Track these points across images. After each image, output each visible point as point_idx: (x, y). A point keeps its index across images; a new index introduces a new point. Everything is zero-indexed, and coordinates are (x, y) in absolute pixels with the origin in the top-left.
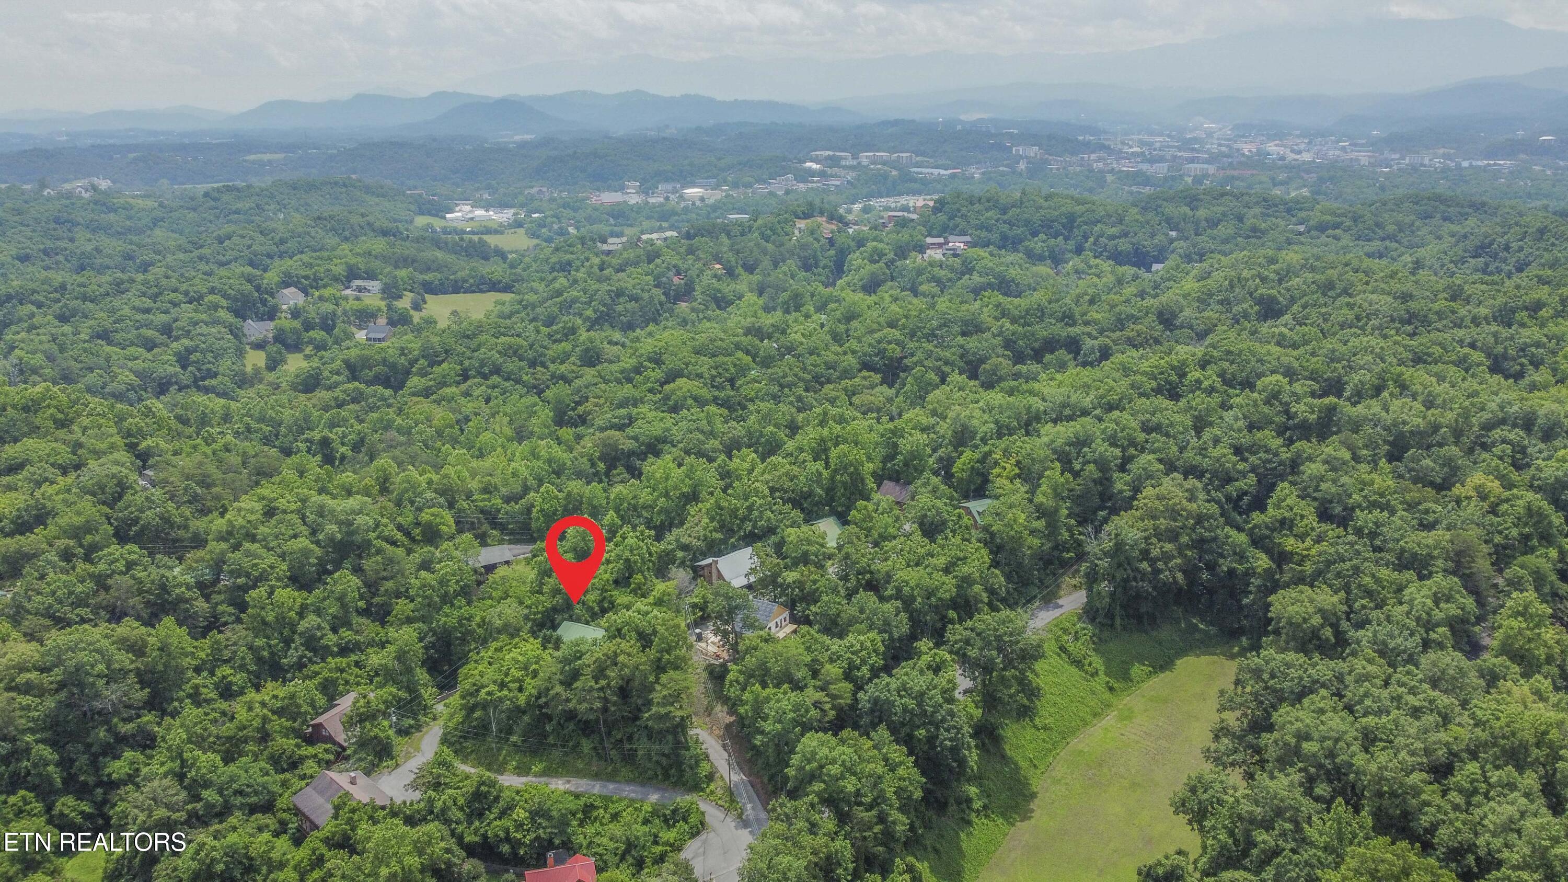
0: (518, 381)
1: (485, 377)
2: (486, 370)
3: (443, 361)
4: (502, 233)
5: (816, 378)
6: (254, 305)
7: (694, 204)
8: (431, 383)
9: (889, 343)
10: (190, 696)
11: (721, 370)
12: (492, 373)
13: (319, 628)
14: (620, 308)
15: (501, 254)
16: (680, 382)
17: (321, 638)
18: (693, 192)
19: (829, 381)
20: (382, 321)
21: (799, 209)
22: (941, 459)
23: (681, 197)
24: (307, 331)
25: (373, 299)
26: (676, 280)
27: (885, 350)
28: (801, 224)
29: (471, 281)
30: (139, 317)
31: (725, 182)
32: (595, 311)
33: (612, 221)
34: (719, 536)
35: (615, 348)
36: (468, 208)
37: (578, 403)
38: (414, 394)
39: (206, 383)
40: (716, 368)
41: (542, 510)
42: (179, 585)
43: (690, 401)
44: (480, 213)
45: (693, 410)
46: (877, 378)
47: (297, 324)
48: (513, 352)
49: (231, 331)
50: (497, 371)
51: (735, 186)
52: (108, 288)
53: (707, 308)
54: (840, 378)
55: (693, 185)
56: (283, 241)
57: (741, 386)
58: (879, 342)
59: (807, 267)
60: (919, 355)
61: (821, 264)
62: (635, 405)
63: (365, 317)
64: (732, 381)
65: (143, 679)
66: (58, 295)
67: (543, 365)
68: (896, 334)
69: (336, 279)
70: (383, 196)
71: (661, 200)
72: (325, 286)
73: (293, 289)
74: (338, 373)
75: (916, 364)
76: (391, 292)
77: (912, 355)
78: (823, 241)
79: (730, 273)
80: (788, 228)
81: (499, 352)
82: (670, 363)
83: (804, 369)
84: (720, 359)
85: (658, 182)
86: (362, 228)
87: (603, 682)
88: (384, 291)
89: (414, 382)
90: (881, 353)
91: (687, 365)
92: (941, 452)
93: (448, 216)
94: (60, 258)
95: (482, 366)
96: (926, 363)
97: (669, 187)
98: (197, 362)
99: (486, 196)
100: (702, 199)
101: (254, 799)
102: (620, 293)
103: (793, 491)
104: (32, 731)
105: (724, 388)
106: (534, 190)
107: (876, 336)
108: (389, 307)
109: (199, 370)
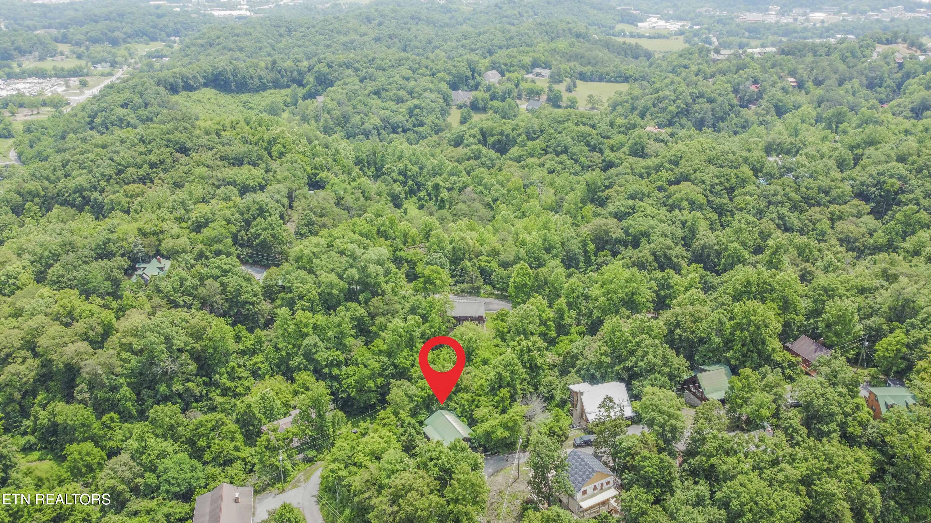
0: (576, 161)
1: (558, 154)
2: (559, 149)
3: (537, 138)
4: (668, 38)
5: (807, 200)
6: (467, 80)
7: (814, 25)
8: (524, 153)
9: (892, 176)
10: (227, 373)
11: (722, 179)
12: (562, 152)
13: (315, 345)
14: (696, 107)
15: (649, 55)
16: (685, 185)
17: (316, 353)
18: (818, 16)
19: (819, 204)
20: (544, 98)
21: (883, 36)
22: (869, 329)
23: (807, 20)
24: (492, 100)
25: (542, 83)
26: (753, 88)
27: (885, 182)
28: (880, 48)
29: (612, 74)
30: (403, 82)
31: (846, 9)
32: (678, 107)
33: (747, 34)
34: (608, 360)
35: (657, 145)
36: (654, 20)
37: (607, 187)
38: (511, 159)
39: (416, 129)
40: (718, 177)
41: (514, 282)
42: (247, 292)
43: (684, 203)
44: (662, 23)
45: (683, 211)
46: (866, 207)
47: (487, 95)
48: (583, 138)
49: (444, 97)
50: (565, 150)
51: (853, 12)
52: (393, 62)
53: (768, 113)
54: (830, 202)
55: (820, 10)
56: (511, 38)
57: (736, 196)
58: (880, 174)
59: (871, 86)
60: (918, 193)
61: (885, 85)
62: (641, 200)
63: (533, 94)
64: (731, 190)
65: (197, 357)
66: (368, 65)
67: (601, 152)
68: (901, 168)
69: (523, 67)
70: (601, 9)
71: (791, 20)
72: (513, 72)
73: (494, 72)
74: (474, 136)
75: (910, 201)
76: (556, 79)
77: (912, 191)
78: (893, 65)
79: (800, 86)
80: (867, 52)
81: (572, 138)
82: (685, 167)
83: (797, 191)
84: (726, 170)
85: (794, 7)
86: (564, 31)
87: (396, 508)
88: (551, 77)
89: (515, 151)
90: (879, 184)
91: (695, 171)
92: (872, 322)
93: (639, 24)
94: (396, 40)
95: (558, 146)
96: (922, 201)
97: (801, 11)
98: (417, 115)
99: (671, 12)
100: (822, 22)
101: (176, 489)
102: (701, 95)
103: (693, 333)
104: (126, 377)
105: (721, 196)
106: (703, 10)
107: (880, 168)
108: (550, 89)
109: (417, 120)
